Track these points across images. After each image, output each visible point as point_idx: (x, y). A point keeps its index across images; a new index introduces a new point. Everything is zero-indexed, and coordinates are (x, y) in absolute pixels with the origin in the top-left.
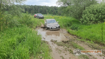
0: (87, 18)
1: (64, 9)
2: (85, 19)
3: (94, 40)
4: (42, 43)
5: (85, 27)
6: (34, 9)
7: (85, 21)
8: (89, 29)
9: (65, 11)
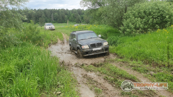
0: (130, 24)
1: (93, 13)
2: (128, 27)
3: (143, 58)
4: (59, 70)
5: (129, 40)
6: (43, 15)
7: (128, 30)
8: (135, 42)
9: (95, 15)
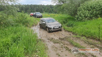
0: (82, 14)
2: (80, 16)
3: (90, 36)
4: (38, 42)
5: (80, 23)
6: (30, 8)
7: (80, 18)
8: (85, 25)
9: (60, 8)
